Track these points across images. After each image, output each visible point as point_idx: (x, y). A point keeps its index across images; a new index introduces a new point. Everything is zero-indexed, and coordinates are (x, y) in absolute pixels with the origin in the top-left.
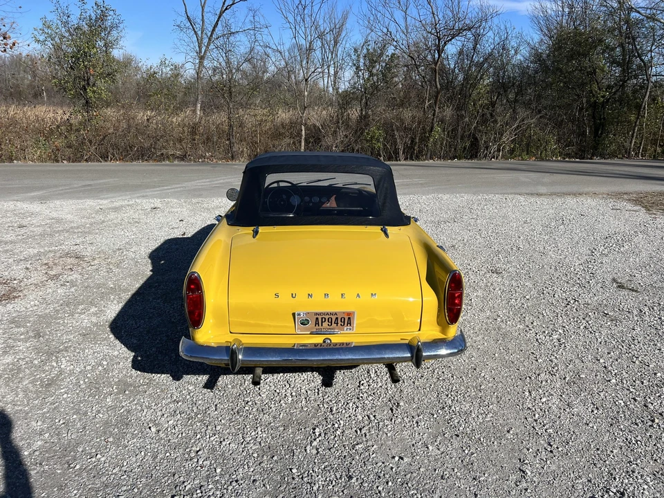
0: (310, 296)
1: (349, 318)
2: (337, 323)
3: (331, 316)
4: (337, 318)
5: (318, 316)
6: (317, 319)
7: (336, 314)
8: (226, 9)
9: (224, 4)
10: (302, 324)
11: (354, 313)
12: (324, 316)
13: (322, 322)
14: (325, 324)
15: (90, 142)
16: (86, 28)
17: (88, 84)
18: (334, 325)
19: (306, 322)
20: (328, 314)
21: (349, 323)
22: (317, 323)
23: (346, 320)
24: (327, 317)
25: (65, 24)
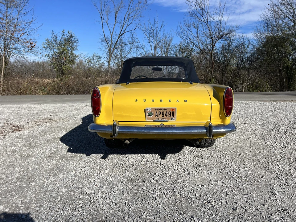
0: (153, 101)
1: (173, 112)
2: (167, 115)
3: (164, 111)
4: (167, 112)
5: (157, 111)
6: (157, 112)
7: (166, 109)
8: (121, 35)
9: (120, 33)
10: (149, 115)
11: (175, 108)
12: (160, 111)
13: (159, 114)
14: (161, 116)
15: (63, 88)
16: (63, 42)
17: (63, 65)
18: (165, 116)
19: (151, 114)
20: (162, 109)
21: (173, 115)
22: (156, 115)
23: (171, 113)
24: (161, 111)
25: (55, 41)
